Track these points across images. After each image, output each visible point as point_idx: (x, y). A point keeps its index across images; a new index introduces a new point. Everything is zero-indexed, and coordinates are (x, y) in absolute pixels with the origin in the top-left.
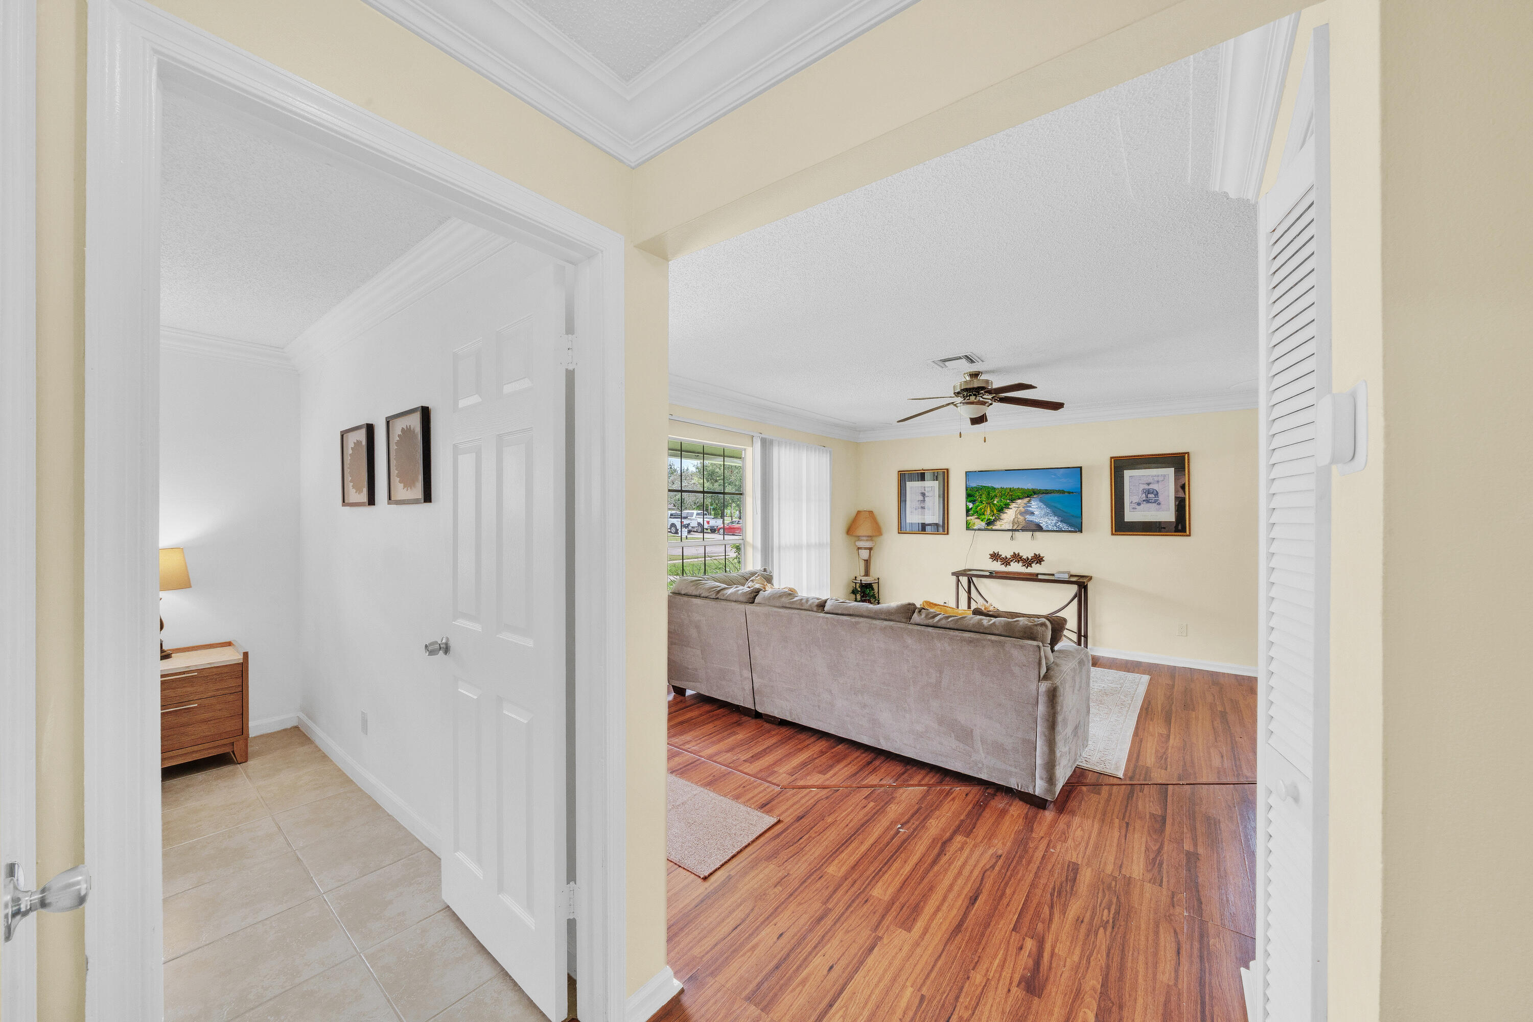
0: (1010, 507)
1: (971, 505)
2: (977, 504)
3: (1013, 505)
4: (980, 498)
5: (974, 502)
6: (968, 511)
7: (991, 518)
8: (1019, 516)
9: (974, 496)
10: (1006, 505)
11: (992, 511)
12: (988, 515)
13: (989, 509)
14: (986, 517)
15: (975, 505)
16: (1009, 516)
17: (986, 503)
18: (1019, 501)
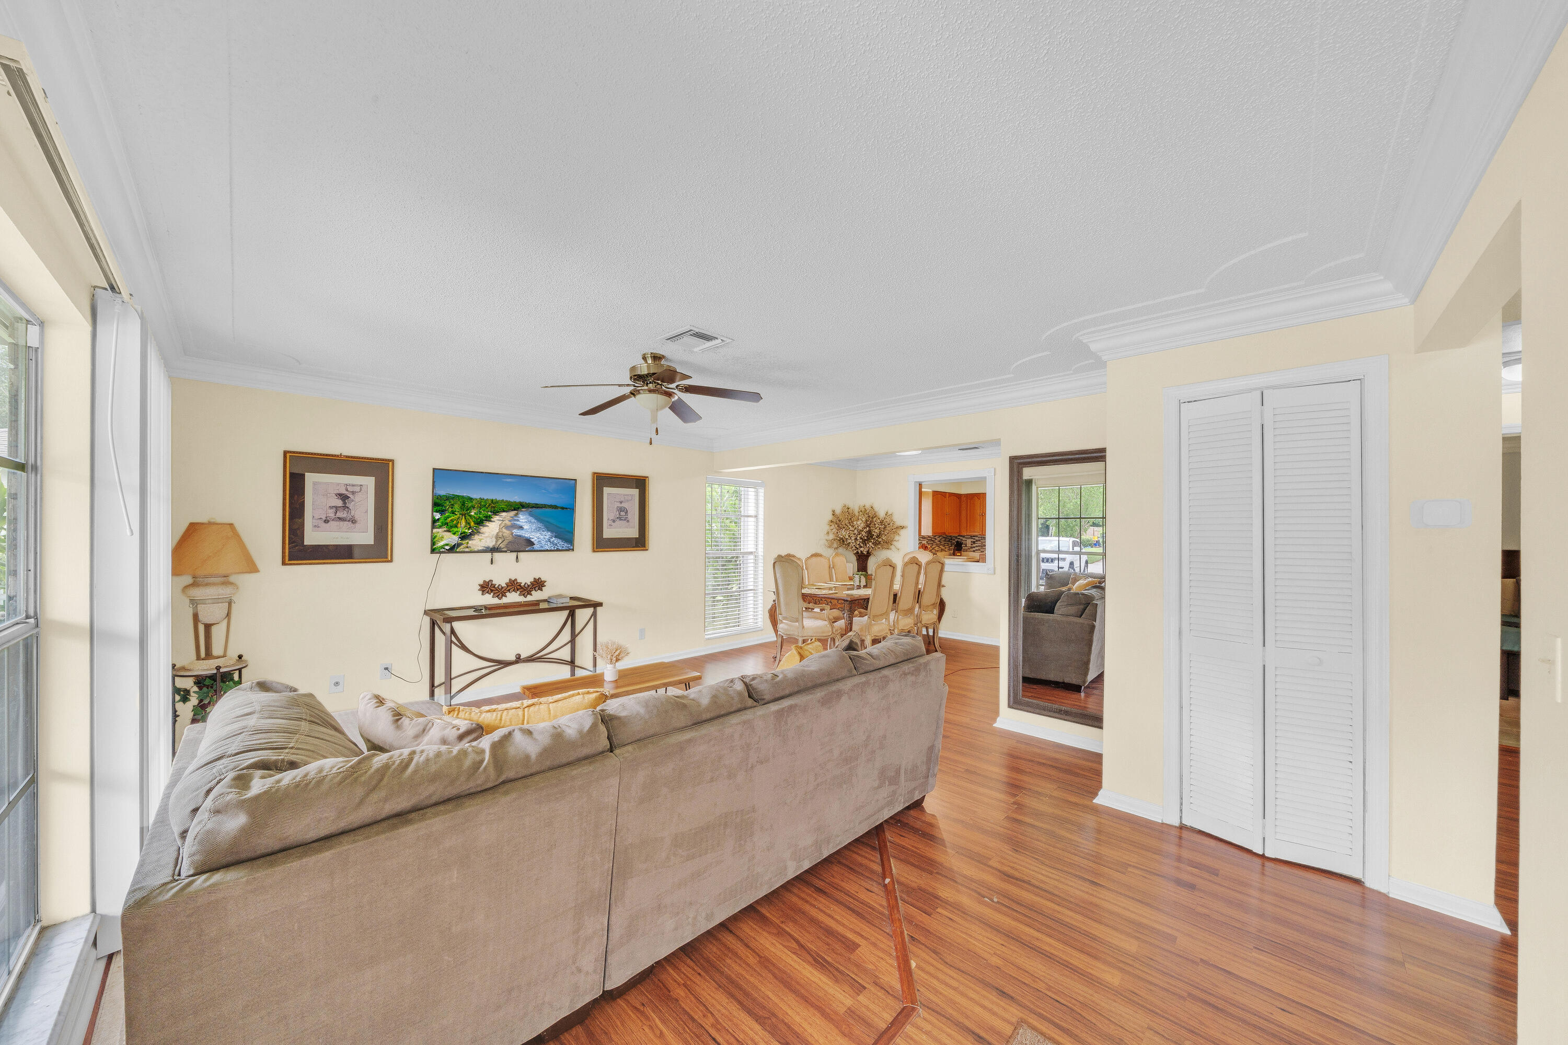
0: (492, 520)
1: (437, 516)
2: (447, 514)
3: (496, 518)
4: (452, 508)
5: (442, 512)
6: (434, 521)
7: (467, 531)
8: (504, 530)
9: (442, 506)
10: (486, 517)
11: (468, 523)
12: (462, 527)
13: (463, 521)
14: (460, 529)
15: (444, 516)
16: (491, 531)
17: (460, 514)
18: (504, 514)
